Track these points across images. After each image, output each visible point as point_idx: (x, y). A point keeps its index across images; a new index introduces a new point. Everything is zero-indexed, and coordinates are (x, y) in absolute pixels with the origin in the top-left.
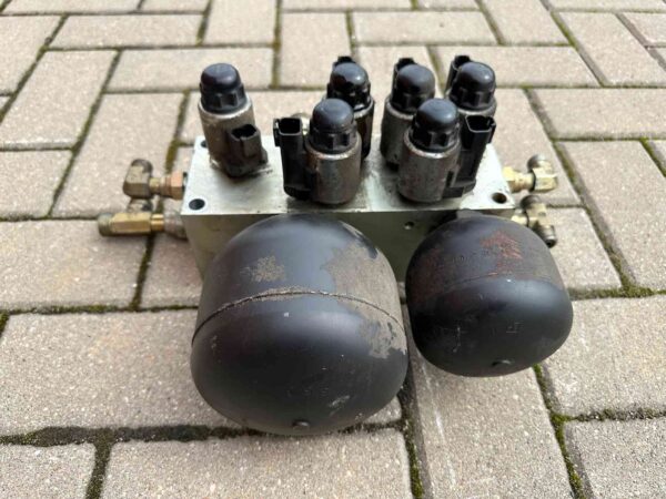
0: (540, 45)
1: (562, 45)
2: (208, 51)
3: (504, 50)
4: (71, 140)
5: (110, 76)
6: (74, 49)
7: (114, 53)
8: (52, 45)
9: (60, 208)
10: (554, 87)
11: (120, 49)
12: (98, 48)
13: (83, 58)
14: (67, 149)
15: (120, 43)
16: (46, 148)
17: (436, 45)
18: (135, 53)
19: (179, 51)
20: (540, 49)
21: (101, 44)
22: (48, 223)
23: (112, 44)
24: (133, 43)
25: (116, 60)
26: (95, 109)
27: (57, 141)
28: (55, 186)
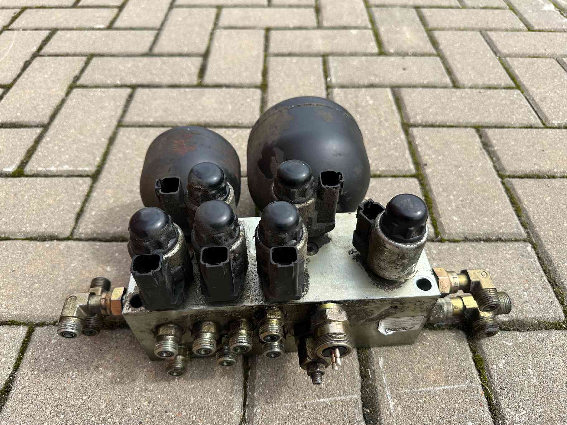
0: (489, 88)
1: (509, 88)
2: (206, 90)
3: (458, 92)
4: (91, 169)
5: (125, 111)
6: (97, 87)
7: (129, 91)
8: (79, 82)
9: (80, 230)
10: (502, 127)
11: (134, 87)
12: (116, 86)
13: (104, 95)
14: (87, 176)
15: (134, 81)
16: (70, 175)
17: (399, 87)
18: (147, 90)
19: (182, 90)
20: (489, 92)
21: (118, 82)
22: (70, 243)
23: (128, 82)
24: (145, 82)
25: (131, 97)
26: (112, 140)
27: (80, 169)
28: (77, 210)
